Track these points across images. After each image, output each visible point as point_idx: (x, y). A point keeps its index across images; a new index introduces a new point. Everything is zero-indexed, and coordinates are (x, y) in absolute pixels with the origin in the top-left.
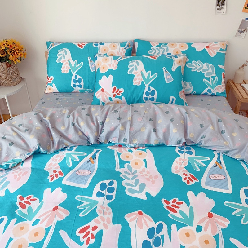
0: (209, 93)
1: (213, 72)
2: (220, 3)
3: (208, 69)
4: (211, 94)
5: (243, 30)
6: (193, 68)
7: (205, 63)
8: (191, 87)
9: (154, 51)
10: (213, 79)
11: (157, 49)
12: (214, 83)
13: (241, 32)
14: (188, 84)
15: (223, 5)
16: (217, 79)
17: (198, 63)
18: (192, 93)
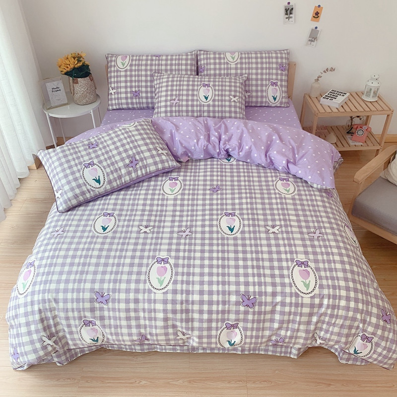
2: (288, 12)
5: (313, 39)
13: (312, 41)
15: (291, 14)
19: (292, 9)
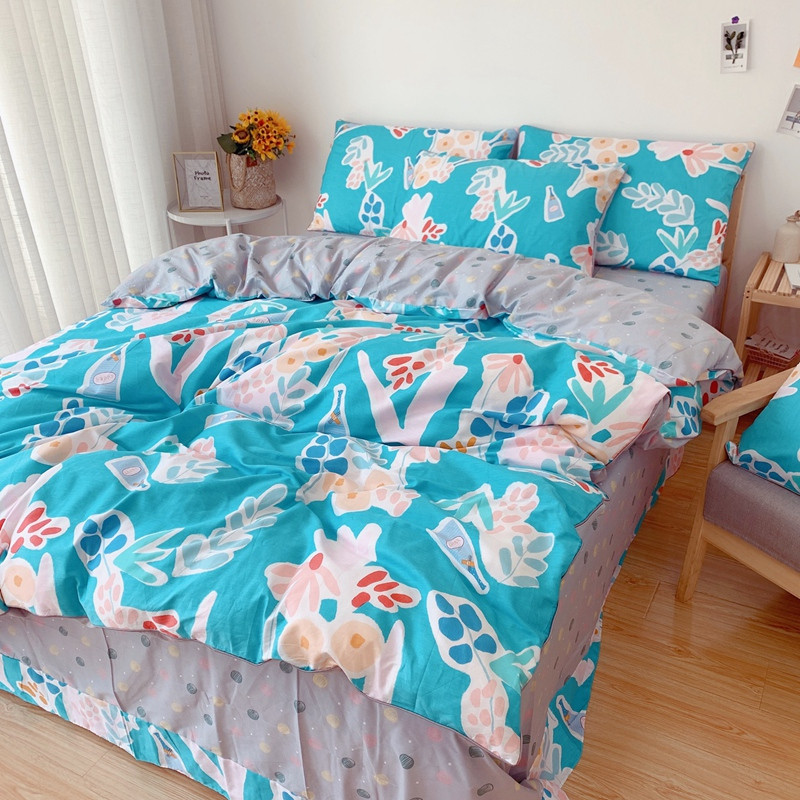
0: (668, 268)
1: (688, 214)
2: (734, 42)
3: (674, 205)
4: (673, 271)
6: (637, 199)
7: (671, 191)
8: (624, 246)
9: (555, 153)
10: (683, 233)
11: (563, 149)
12: (685, 242)
13: (796, 120)
14: (617, 238)
15: (739, 46)
16: (695, 234)
17: (651, 188)
18: (624, 262)
19: (742, 35)
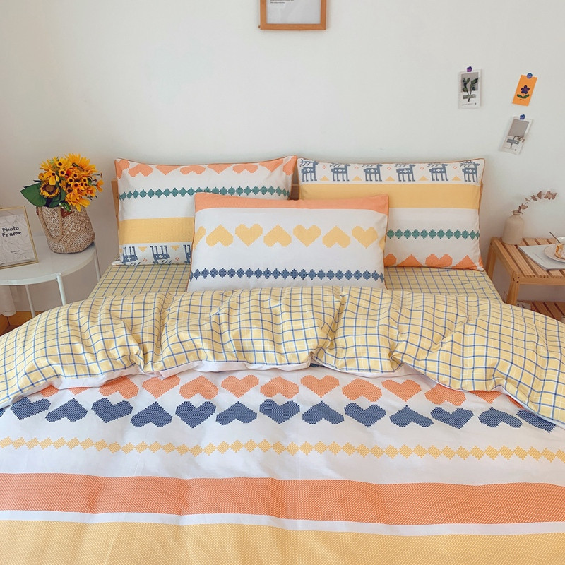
2: (468, 85)
5: (516, 139)
13: (513, 142)
15: (474, 89)
19: (476, 80)
